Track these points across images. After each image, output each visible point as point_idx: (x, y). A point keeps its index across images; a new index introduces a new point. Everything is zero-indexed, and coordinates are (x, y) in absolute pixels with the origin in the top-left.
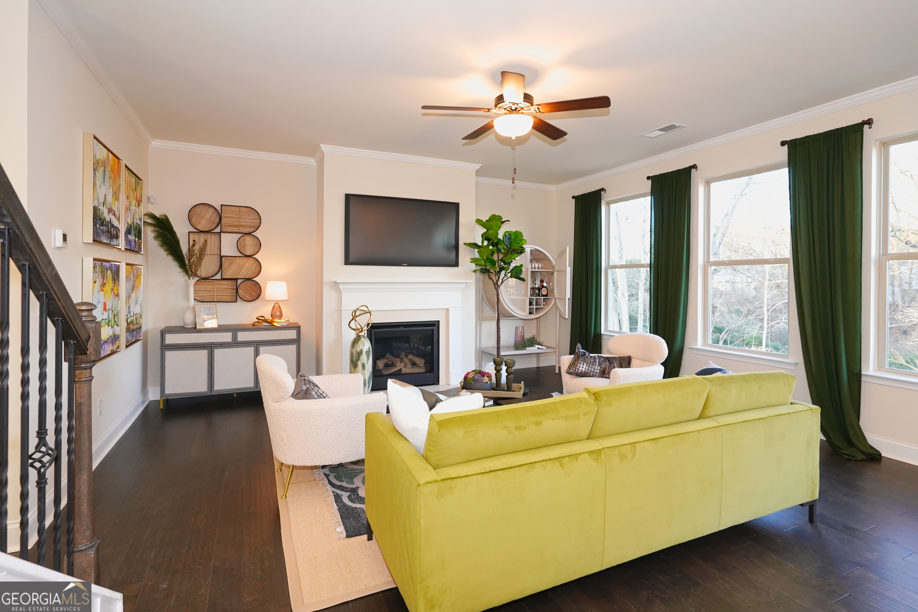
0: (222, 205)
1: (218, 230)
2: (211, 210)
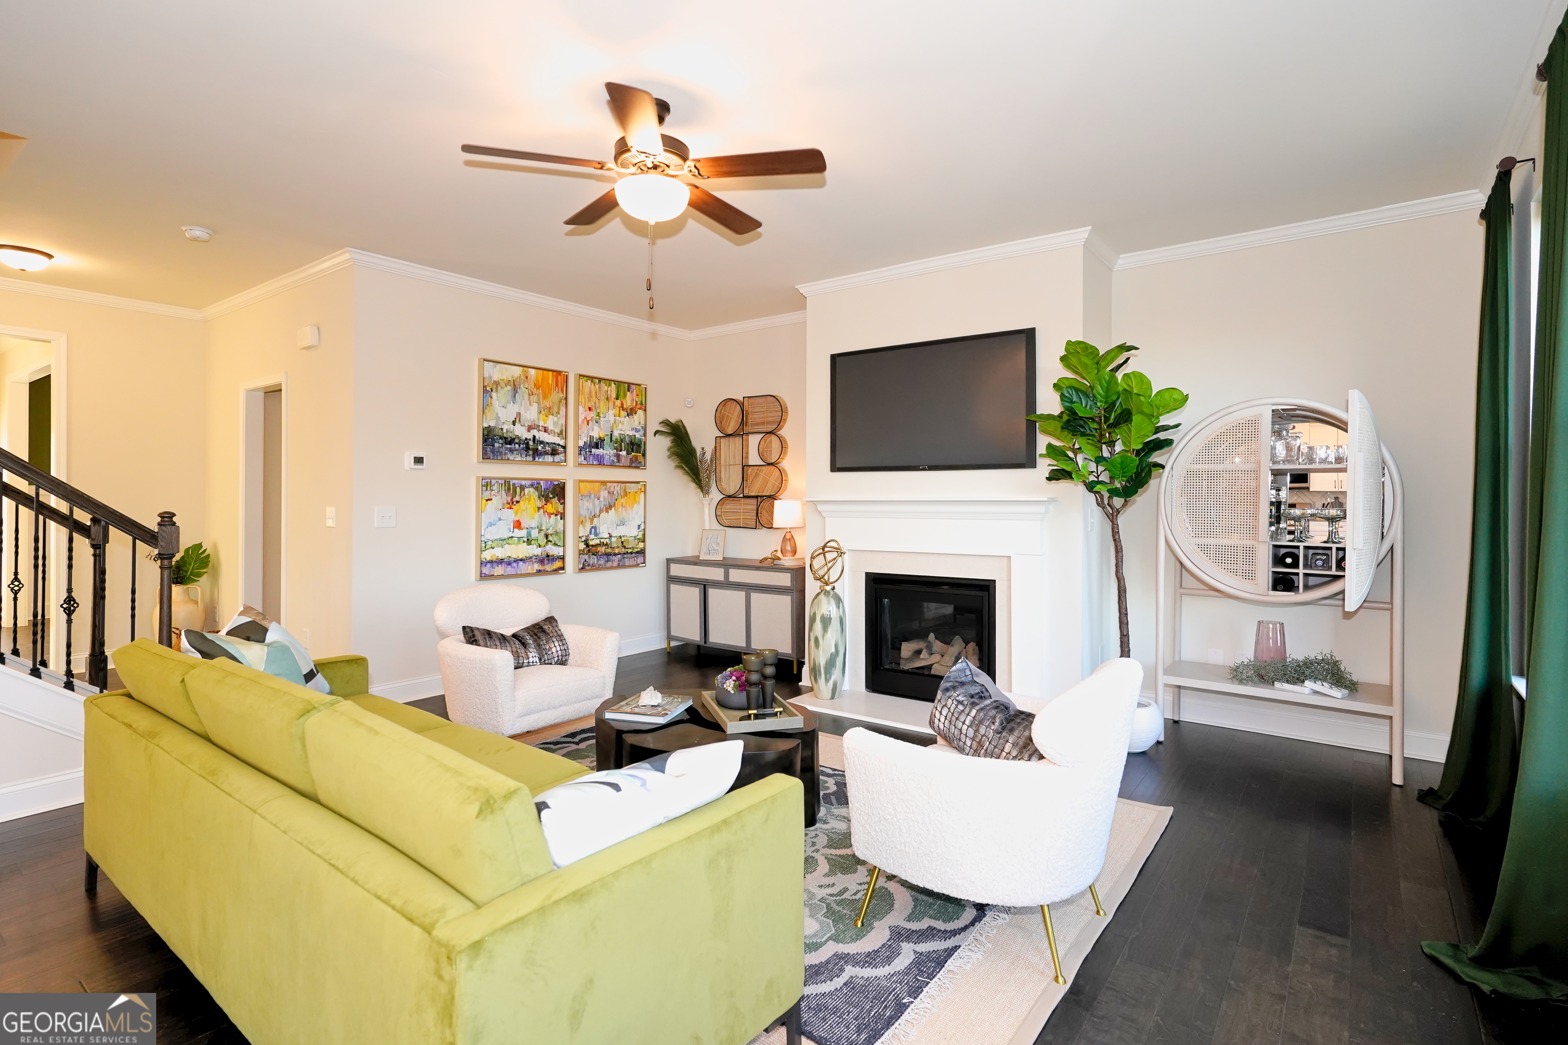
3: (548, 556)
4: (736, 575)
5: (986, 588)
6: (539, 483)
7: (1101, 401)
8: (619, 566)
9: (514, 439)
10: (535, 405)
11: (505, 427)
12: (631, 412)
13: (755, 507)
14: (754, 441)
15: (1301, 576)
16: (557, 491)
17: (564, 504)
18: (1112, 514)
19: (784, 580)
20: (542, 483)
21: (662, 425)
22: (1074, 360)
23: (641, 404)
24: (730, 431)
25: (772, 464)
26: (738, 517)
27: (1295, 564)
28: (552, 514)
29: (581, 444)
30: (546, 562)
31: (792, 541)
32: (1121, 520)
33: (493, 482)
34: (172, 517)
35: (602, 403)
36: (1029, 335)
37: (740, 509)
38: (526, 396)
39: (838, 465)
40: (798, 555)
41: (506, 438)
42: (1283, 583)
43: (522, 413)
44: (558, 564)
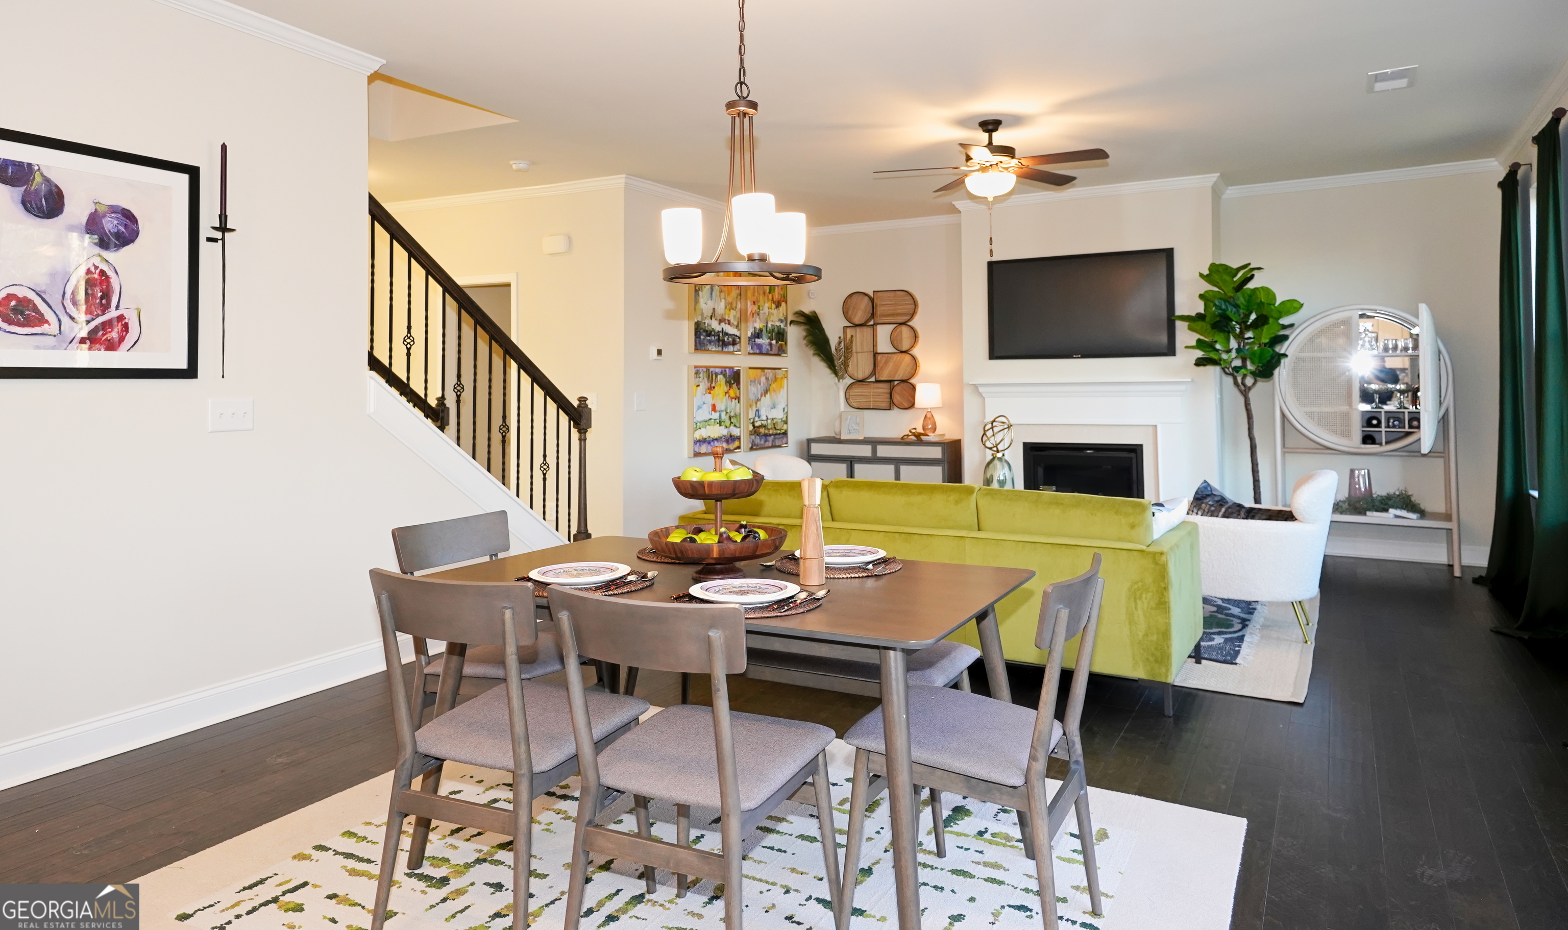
0: (874, 292)
1: (872, 323)
2: (867, 298)
3: (731, 436)
4: (883, 451)
5: (1135, 451)
6: (725, 371)
7: (1243, 309)
8: (774, 446)
9: (711, 332)
10: (723, 301)
11: (707, 321)
12: (778, 305)
13: (888, 391)
14: (884, 332)
15: (1383, 433)
16: (734, 378)
17: (739, 389)
18: (1245, 391)
19: (936, 453)
20: (727, 370)
21: (797, 315)
22: (1216, 277)
23: (784, 297)
24: (857, 320)
25: (906, 352)
26: (868, 400)
27: (1379, 425)
28: (733, 398)
29: (749, 335)
30: (730, 441)
31: (932, 419)
32: (1252, 395)
33: (701, 369)
34: (585, 401)
35: (761, 297)
36: (1168, 254)
37: (870, 392)
38: (718, 293)
39: (996, 354)
40: (938, 432)
41: (707, 331)
42: (1368, 439)
43: (716, 308)
44: (736, 444)
